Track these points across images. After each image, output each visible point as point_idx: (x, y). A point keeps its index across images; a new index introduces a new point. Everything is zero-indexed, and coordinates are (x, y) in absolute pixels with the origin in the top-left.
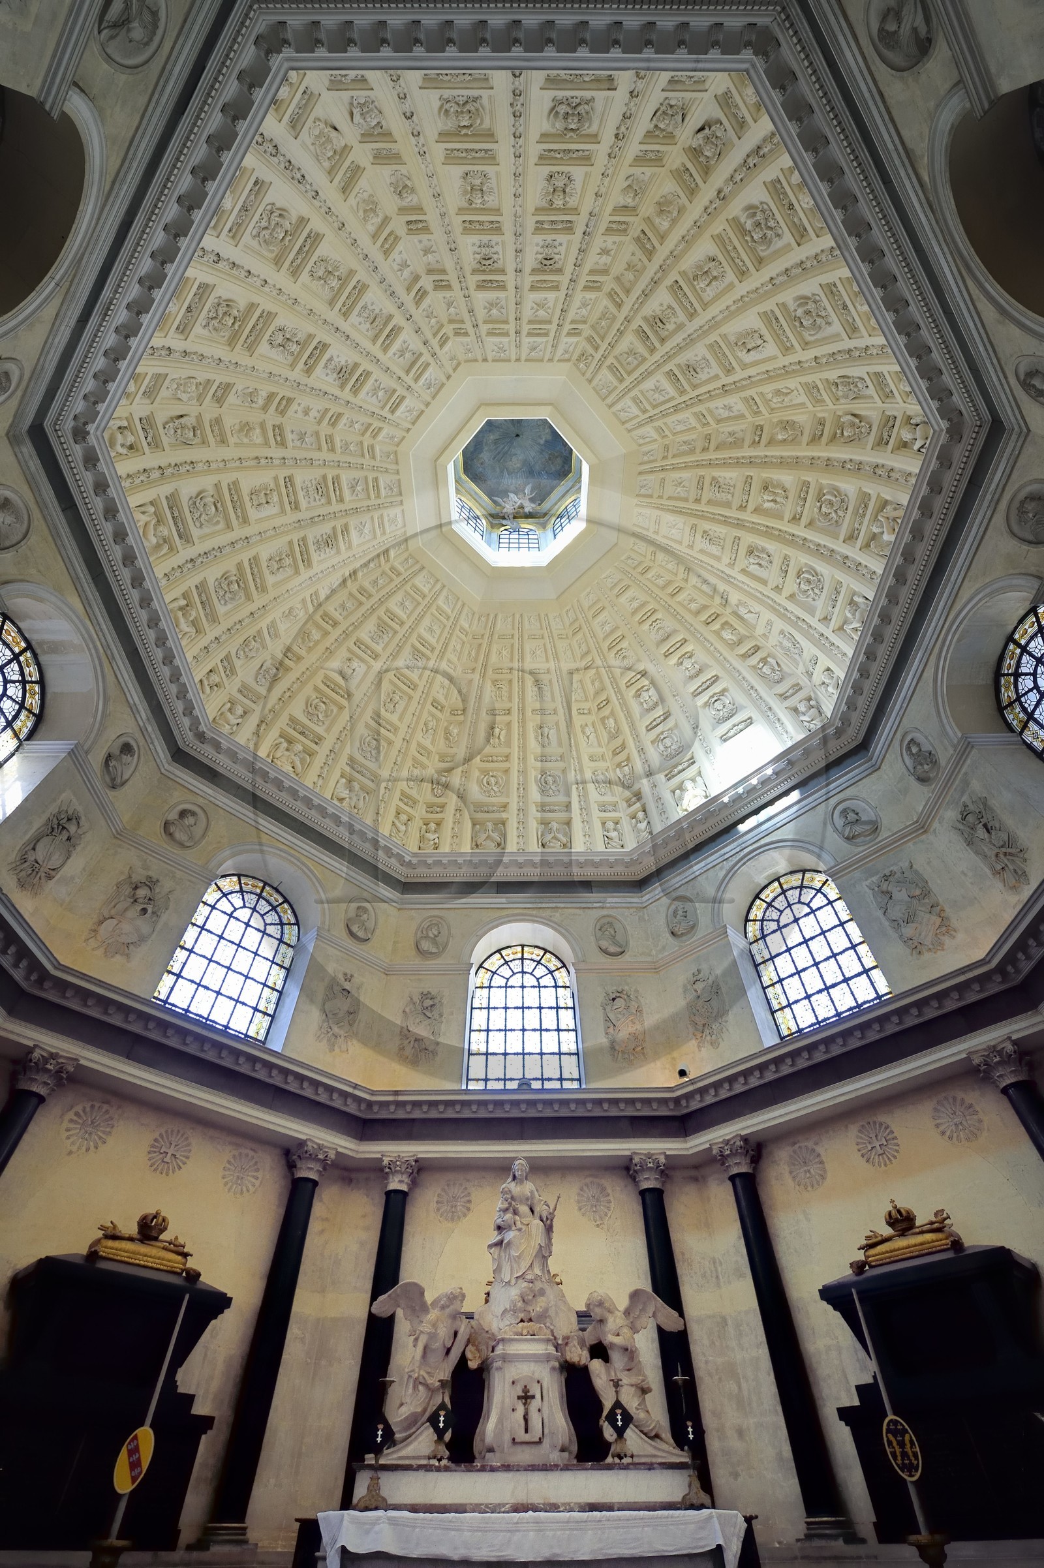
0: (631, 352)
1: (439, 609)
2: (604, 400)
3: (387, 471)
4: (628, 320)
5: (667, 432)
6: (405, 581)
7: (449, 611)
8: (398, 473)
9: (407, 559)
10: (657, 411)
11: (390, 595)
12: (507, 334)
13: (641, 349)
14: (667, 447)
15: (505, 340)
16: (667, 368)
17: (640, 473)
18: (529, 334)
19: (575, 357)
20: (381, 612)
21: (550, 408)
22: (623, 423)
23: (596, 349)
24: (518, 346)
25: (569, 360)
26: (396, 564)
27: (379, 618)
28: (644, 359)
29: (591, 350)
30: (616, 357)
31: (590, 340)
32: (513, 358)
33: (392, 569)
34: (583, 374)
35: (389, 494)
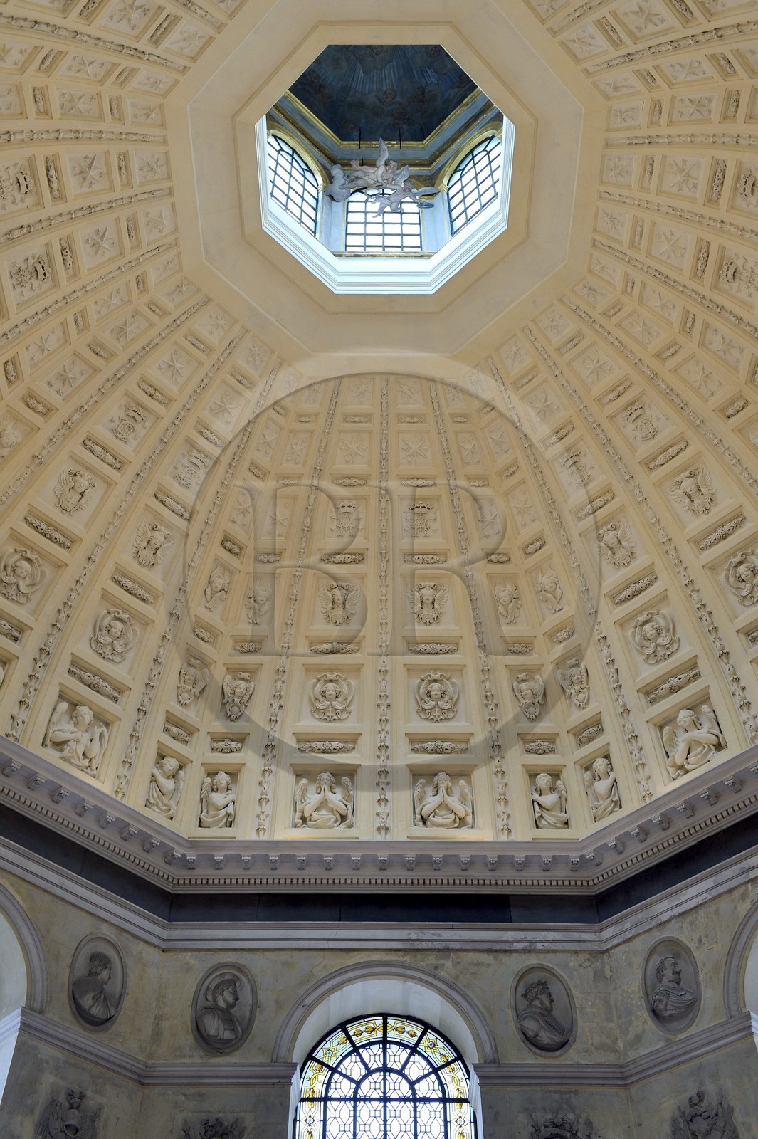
1: (237, 372)
2: (544, 21)
3: (144, 139)
5: (660, 82)
6: (177, 324)
8: (165, 141)
9: (179, 287)
10: (642, 46)
11: (147, 349)
14: (658, 107)
20: (131, 384)
22: (579, 61)
26: (161, 296)
27: (127, 394)
33: (153, 305)
35: (148, 178)
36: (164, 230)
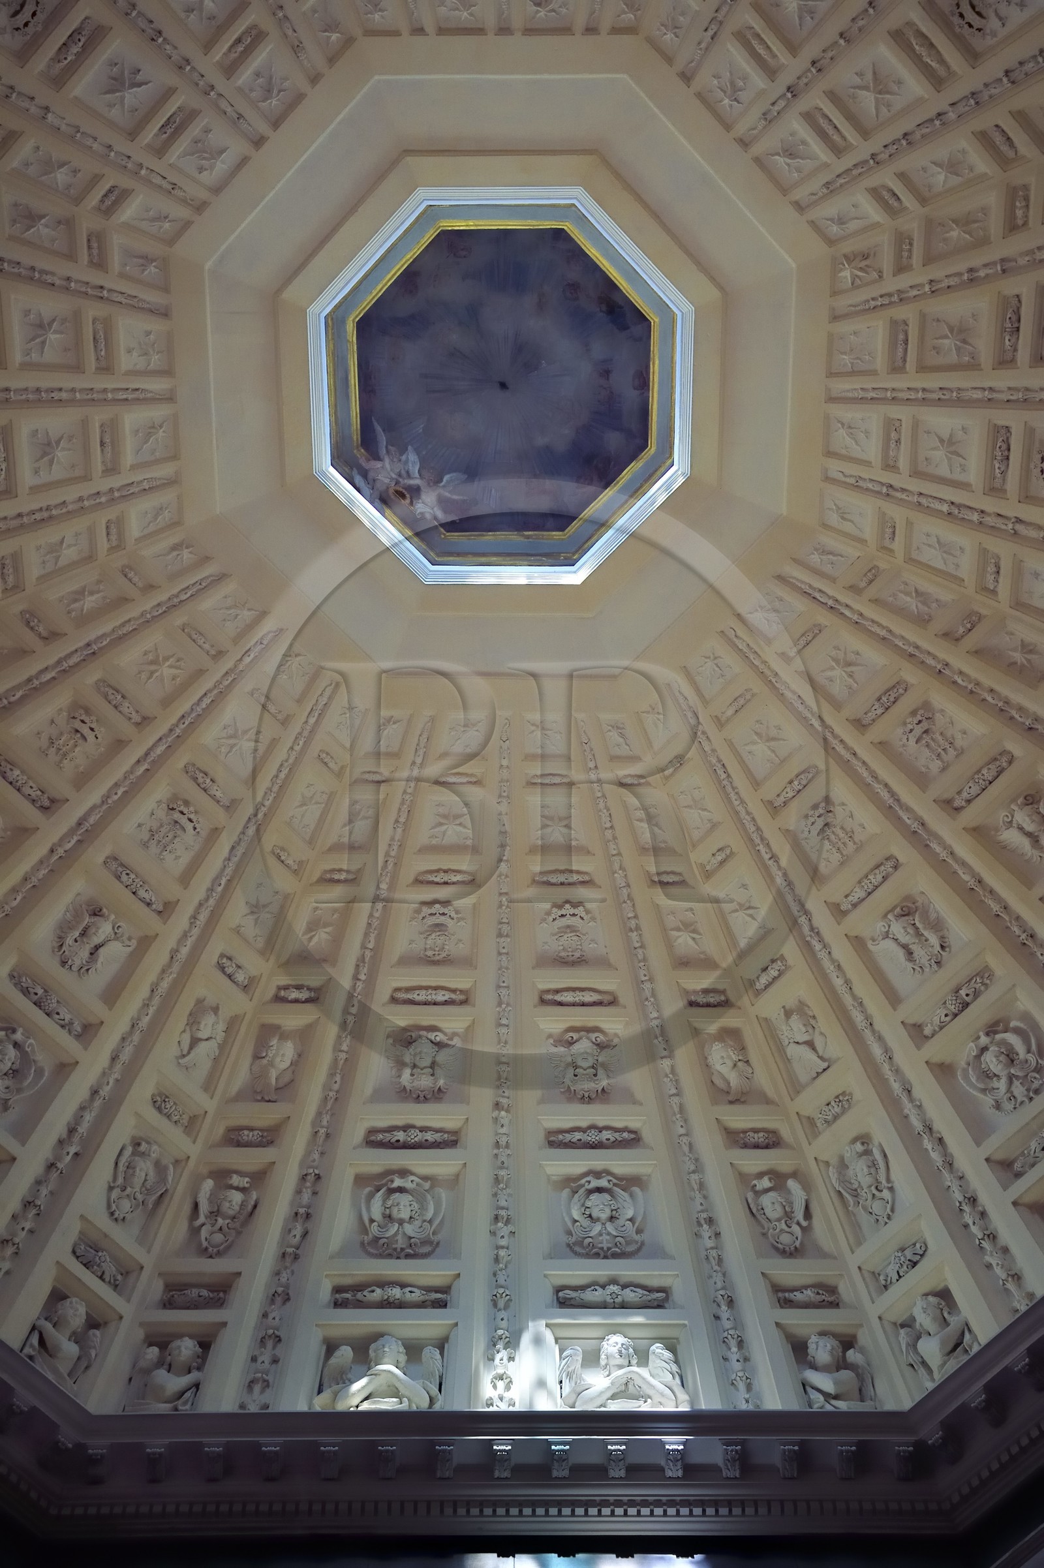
0: (962, 332)
1: (111, 430)
2: (831, 374)
3: (297, 49)
4: (1006, 267)
5: (898, 545)
6: (99, 294)
7: (129, 458)
8: (315, 79)
9: (147, 259)
10: (915, 485)
12: (771, 72)
13: (984, 344)
14: (873, 574)
15: (758, 80)
16: (1003, 417)
17: (781, 578)
18: (809, 117)
19: (847, 247)
21: (714, 294)
22: (830, 454)
23: (901, 268)
24: (769, 119)
25: (830, 242)
26: (117, 242)
28: (973, 366)
29: (886, 261)
30: (923, 316)
31: (902, 241)
32: (741, 129)
33: (97, 240)
34: (835, 293)
35: (254, 95)
36: (205, 173)
